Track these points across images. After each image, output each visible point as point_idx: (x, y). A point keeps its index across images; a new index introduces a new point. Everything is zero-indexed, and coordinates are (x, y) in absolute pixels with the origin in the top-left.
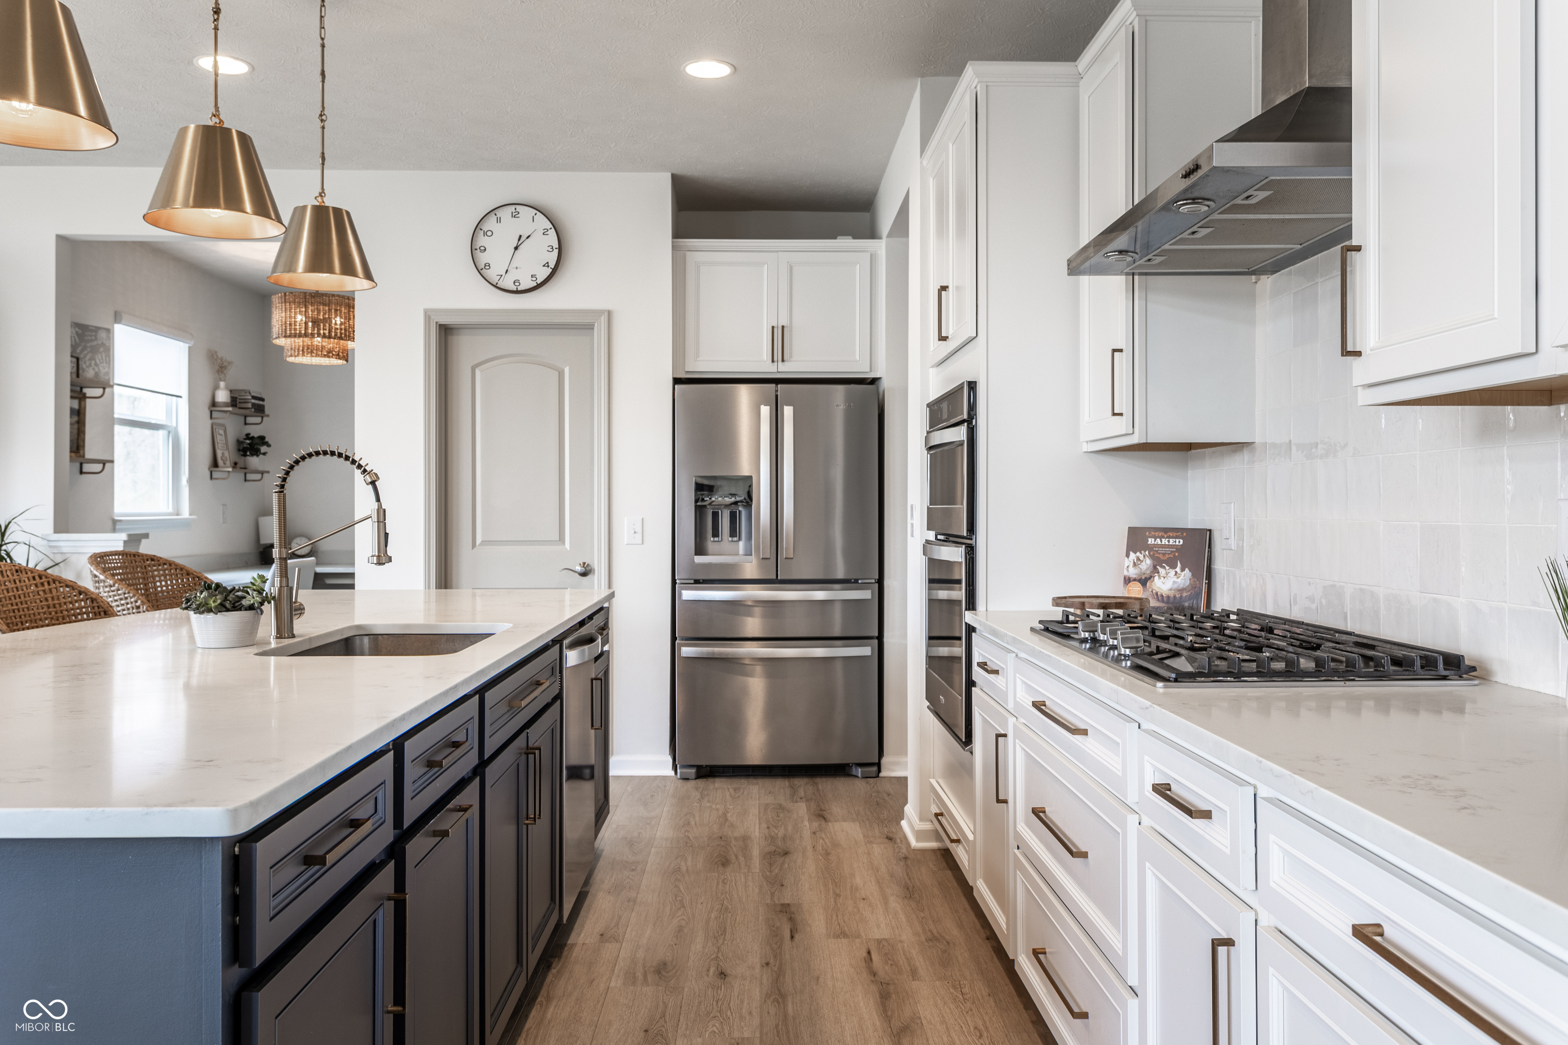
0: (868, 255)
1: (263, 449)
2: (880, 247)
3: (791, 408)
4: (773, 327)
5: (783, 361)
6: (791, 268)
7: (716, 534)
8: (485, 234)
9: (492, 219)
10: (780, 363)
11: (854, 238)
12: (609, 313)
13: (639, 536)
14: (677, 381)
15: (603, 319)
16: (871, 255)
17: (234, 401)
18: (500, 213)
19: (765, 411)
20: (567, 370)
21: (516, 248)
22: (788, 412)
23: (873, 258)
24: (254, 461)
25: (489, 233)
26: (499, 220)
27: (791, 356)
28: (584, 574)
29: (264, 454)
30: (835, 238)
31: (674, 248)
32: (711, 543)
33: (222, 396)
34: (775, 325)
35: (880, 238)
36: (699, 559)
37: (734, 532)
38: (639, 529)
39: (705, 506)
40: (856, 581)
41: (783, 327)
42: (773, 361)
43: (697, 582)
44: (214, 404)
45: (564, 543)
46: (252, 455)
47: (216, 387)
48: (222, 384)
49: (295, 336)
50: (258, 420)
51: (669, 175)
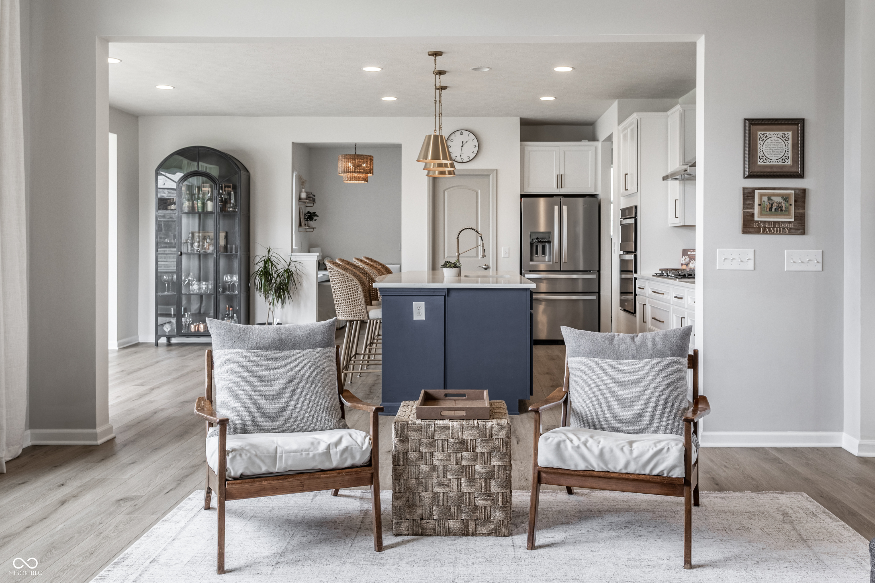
0: (594, 147)
1: (315, 218)
2: (599, 144)
3: (566, 206)
4: (558, 175)
5: (561, 188)
6: (565, 152)
7: (537, 253)
8: (450, 141)
9: (453, 135)
10: (560, 189)
11: (589, 141)
12: (497, 170)
13: (508, 254)
14: (522, 196)
15: (494, 173)
16: (595, 147)
17: (308, 198)
18: (456, 133)
19: (556, 208)
20: (479, 191)
21: (462, 146)
22: (565, 208)
23: (596, 148)
24: (311, 223)
25: (452, 141)
26: (455, 136)
27: (564, 186)
28: (486, 269)
29: (315, 220)
30: (581, 141)
31: (521, 145)
32: (535, 257)
33: (304, 195)
34: (558, 174)
35: (598, 141)
36: (531, 263)
37: (544, 253)
38: (507, 251)
39: (533, 243)
40: (590, 271)
41: (562, 175)
42: (558, 188)
43: (530, 271)
44: (300, 199)
45: (478, 257)
46: (310, 220)
47: (300, 192)
48: (303, 190)
49: (348, 173)
50: (312, 205)
51: (519, 118)
